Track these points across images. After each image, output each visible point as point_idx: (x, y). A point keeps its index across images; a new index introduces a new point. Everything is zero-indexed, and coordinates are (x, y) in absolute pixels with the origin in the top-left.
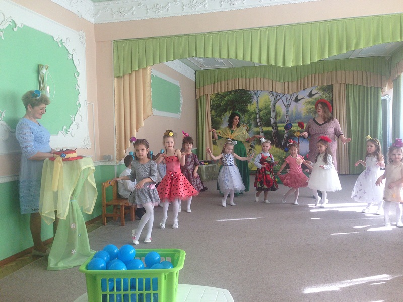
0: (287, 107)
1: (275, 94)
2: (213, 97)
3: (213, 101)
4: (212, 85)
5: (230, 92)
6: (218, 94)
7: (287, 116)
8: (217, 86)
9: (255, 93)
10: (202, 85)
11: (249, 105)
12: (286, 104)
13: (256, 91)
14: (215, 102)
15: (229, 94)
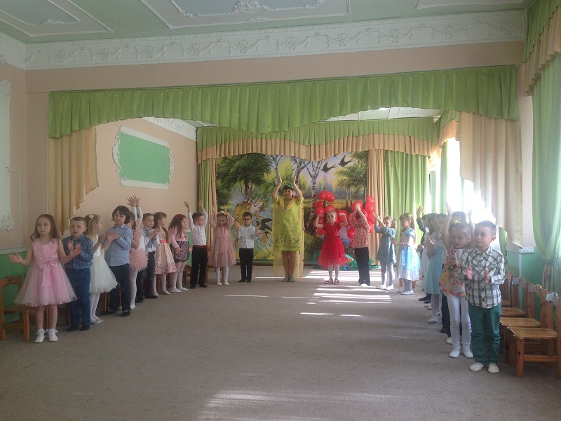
0: (314, 177)
1: (298, 161)
2: (219, 162)
3: (219, 167)
4: (219, 146)
5: (242, 156)
6: (225, 158)
7: (313, 189)
8: (225, 148)
9: (274, 159)
10: (204, 147)
11: (265, 174)
12: (313, 173)
13: (275, 156)
14: (222, 169)
15: (240, 159)
